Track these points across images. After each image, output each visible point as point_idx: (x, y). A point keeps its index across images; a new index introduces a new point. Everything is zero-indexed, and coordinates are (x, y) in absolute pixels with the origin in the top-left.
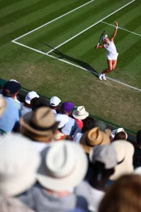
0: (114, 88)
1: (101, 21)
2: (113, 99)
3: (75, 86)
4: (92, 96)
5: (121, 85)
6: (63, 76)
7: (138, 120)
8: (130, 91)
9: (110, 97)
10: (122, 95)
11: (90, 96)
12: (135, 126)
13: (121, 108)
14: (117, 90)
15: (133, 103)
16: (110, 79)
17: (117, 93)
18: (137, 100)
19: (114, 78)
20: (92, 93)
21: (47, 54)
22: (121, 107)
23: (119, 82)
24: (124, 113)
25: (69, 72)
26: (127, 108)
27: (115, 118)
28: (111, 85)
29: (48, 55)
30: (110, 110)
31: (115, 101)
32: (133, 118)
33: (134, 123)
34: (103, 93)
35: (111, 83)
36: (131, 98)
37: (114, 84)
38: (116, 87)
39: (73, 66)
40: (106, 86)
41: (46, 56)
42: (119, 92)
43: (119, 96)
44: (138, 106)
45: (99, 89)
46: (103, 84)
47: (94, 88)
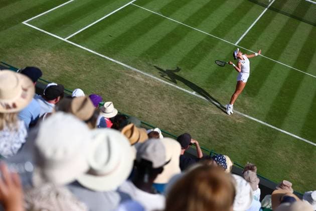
0: (146, 84)
1: (131, 3)
2: (145, 96)
3: (99, 79)
4: (120, 92)
5: (154, 80)
6: (85, 67)
7: (174, 123)
8: (164, 88)
9: (141, 94)
10: (156, 92)
11: (117, 92)
12: (170, 129)
13: (153, 108)
14: (149, 86)
15: (168, 102)
16: (142, 72)
17: (149, 89)
18: (173, 98)
19: (146, 72)
20: (119, 88)
21: (65, 40)
22: (154, 106)
23: (152, 76)
24: (158, 113)
25: (92, 62)
26: (161, 108)
27: (146, 119)
28: (142, 79)
29: (67, 41)
30: (141, 109)
31: (146, 99)
32: (168, 119)
33: (170, 126)
34: (133, 89)
35: (142, 78)
36: (166, 96)
37: (146, 78)
38: (148, 82)
39: (97, 55)
40: (137, 81)
41: (65, 42)
42: (153, 88)
43: (152, 93)
44: (174, 106)
45: (128, 83)
46: (132, 78)
47: (122, 82)
